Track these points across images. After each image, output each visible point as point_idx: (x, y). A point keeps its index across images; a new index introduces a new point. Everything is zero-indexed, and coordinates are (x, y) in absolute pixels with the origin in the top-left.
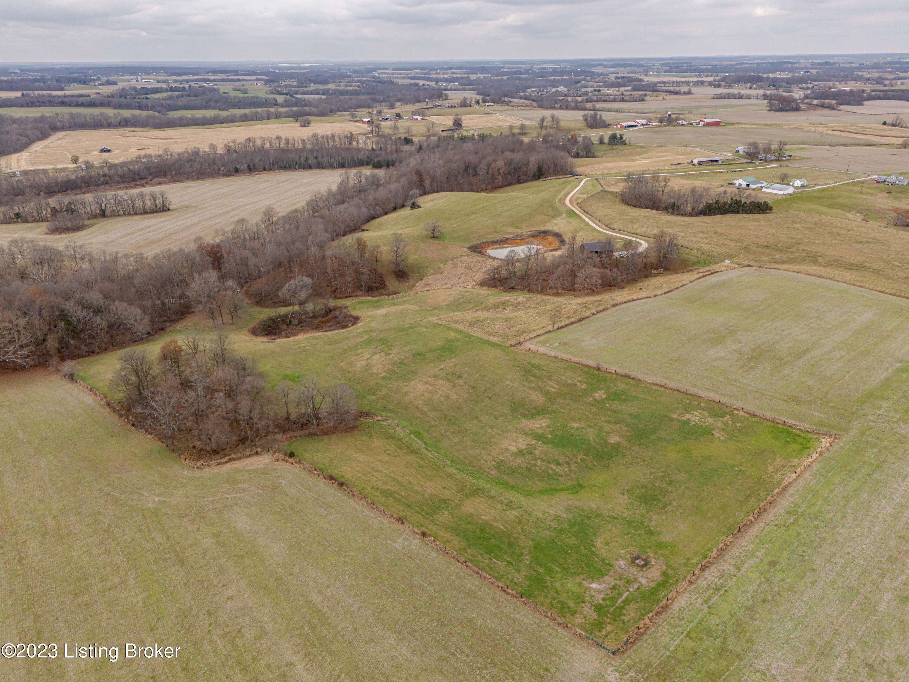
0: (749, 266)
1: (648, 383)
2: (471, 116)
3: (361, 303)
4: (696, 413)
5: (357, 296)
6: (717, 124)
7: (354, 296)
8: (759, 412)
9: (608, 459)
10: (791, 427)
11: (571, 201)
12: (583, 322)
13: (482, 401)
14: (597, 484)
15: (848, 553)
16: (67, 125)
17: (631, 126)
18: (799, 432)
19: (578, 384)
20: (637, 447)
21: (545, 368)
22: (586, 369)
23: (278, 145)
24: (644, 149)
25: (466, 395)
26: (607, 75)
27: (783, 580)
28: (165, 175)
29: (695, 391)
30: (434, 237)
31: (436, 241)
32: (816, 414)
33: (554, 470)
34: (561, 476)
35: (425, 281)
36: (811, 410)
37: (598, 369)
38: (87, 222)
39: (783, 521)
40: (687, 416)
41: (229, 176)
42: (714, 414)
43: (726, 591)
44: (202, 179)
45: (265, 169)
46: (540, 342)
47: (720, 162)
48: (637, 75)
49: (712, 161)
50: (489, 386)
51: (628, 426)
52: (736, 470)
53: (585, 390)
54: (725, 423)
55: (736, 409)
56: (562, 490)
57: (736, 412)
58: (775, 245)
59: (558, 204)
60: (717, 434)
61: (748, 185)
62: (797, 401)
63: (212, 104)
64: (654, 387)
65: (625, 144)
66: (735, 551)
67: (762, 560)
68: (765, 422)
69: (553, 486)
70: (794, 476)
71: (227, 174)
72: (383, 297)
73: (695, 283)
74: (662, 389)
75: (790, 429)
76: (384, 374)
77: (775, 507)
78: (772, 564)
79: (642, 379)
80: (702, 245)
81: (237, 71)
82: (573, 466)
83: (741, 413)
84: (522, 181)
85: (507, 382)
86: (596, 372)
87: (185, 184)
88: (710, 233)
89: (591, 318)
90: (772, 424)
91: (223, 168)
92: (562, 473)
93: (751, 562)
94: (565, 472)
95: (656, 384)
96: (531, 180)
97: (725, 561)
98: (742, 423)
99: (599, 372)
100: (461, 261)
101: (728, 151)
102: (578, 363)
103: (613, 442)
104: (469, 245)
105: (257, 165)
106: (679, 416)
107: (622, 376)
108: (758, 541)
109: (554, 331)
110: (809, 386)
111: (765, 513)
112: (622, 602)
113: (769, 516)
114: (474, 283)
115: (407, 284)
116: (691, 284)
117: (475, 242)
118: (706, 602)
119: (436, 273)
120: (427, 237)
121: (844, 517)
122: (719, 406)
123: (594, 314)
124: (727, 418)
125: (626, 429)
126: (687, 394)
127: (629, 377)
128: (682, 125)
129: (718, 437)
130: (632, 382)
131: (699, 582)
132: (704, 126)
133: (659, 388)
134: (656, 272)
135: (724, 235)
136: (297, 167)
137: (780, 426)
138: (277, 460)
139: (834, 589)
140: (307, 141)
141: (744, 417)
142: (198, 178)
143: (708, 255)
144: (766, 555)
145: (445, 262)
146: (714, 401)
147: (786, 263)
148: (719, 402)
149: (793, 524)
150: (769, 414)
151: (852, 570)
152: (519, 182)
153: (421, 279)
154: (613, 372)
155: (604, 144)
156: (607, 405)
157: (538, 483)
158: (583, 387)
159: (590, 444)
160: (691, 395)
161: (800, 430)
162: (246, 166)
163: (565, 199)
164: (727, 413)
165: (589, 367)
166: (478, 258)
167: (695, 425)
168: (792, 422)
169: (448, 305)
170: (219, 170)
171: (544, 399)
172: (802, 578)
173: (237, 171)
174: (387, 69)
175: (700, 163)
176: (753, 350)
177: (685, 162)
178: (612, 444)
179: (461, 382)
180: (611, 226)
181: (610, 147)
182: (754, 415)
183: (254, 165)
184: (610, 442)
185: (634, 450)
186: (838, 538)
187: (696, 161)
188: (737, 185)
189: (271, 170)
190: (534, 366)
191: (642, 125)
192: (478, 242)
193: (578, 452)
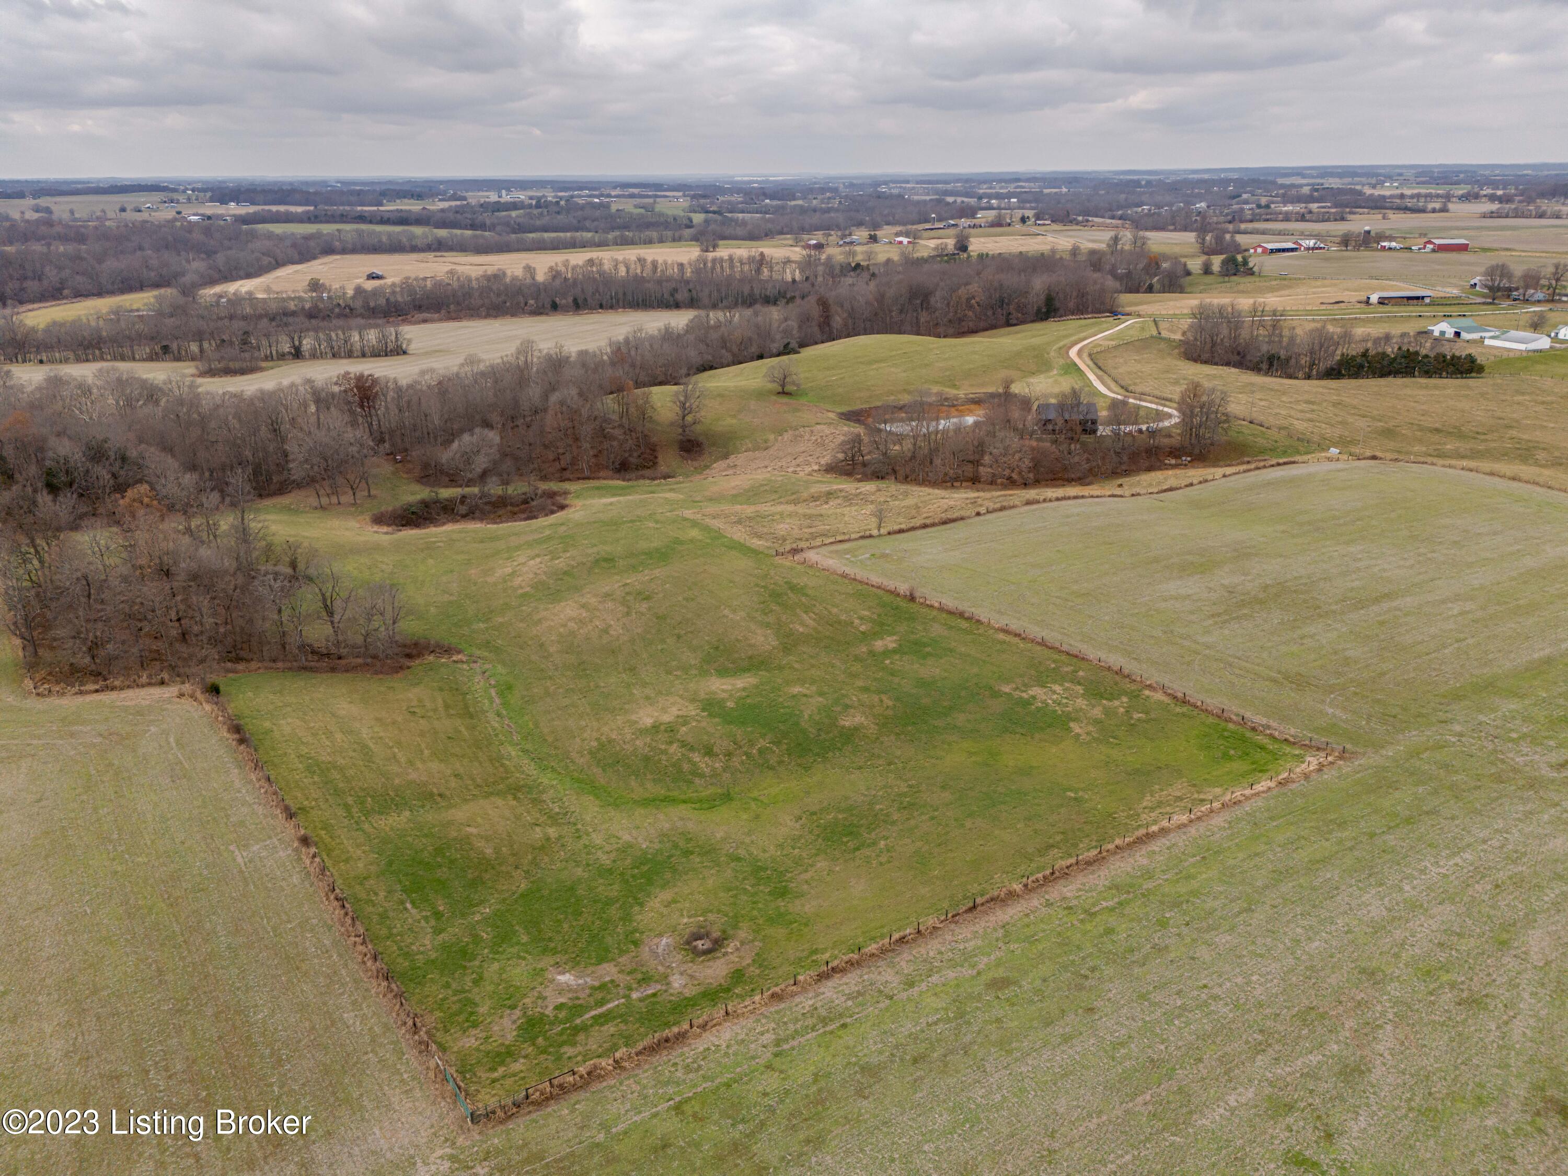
0: (1374, 458)
1: (993, 628)
2: (998, 239)
3: (598, 488)
4: (1057, 688)
5: (598, 478)
6: (1463, 248)
7: (593, 479)
8: (1196, 697)
9: (818, 754)
10: (1254, 729)
11: (1079, 353)
12: (948, 526)
13: (663, 641)
14: (761, 798)
15: (1205, 986)
16: (350, 246)
17: (1284, 250)
18: (1266, 741)
19: (857, 622)
20: (893, 737)
21: (810, 592)
22: (887, 598)
23: (639, 271)
24: (1285, 282)
25: (639, 631)
26: (1301, 186)
27: (998, 1020)
28: (438, 310)
29: (1078, 646)
30: (784, 393)
31: (785, 399)
32: (1331, 711)
33: (694, 764)
34: (702, 776)
35: (731, 460)
36: (1323, 701)
37: (912, 598)
38: (264, 364)
39: (1090, 901)
40: (1036, 691)
41: (540, 314)
42: (1095, 692)
43: (844, 1026)
44: (496, 317)
45: (601, 307)
46: (837, 552)
47: (1427, 300)
48: (1358, 187)
49: (1409, 298)
50: (690, 616)
51: (898, 699)
52: (1070, 798)
53: (863, 633)
54: (1107, 712)
55: (1150, 687)
56: (684, 802)
57: (1147, 692)
58: (1455, 427)
59: (1052, 354)
60: (1076, 727)
61: (1457, 334)
62: (1300, 682)
63: (588, 224)
64: (1001, 636)
65: (1252, 274)
66: (931, 948)
67: (979, 973)
68: (1203, 716)
69: (675, 793)
70: (1184, 818)
71: (538, 312)
72: (641, 482)
73: (1232, 478)
74: (1017, 640)
75: (1249, 734)
76: (528, 589)
77: (1093, 873)
78: (998, 984)
79: (985, 620)
80: (1296, 422)
81: (662, 185)
82: (736, 761)
83: (1159, 696)
84: (1015, 322)
85: (726, 612)
86: (903, 604)
87: (464, 323)
88: (1325, 404)
89: (969, 521)
90: (1216, 721)
91: (531, 302)
92: (707, 771)
93: (951, 974)
94: (714, 769)
95: (1006, 631)
96: (1033, 321)
97: (892, 965)
98: (1147, 713)
99: (911, 605)
100: (812, 432)
101: (1455, 286)
102: (879, 587)
103: (847, 724)
104: (844, 409)
105: (589, 300)
106: (1017, 689)
107: (950, 613)
108: (1000, 933)
109: (880, 536)
110: (1347, 659)
111: (1062, 881)
112: (592, 1017)
113: (1067, 890)
114: (816, 468)
115: (696, 464)
116: (1224, 480)
117: (858, 406)
118: (778, 1043)
119: (756, 448)
120: (770, 392)
121: (1249, 910)
122: (1118, 678)
123: (978, 514)
124: (1120, 704)
125: (890, 703)
126: (1060, 651)
127: (961, 615)
128: (1390, 249)
129: (1078, 735)
130: (964, 624)
131: (797, 999)
132: (1433, 251)
133: (1008, 638)
134: (1173, 462)
135: (1355, 408)
136: (655, 304)
137: (1231, 726)
138: (181, 695)
139: (1113, 1059)
140: (687, 266)
141: (1160, 702)
142: (488, 316)
143: (1298, 439)
144: (998, 965)
145: (780, 432)
146: (1109, 668)
147: (1463, 457)
148: (1119, 672)
149: (1112, 910)
150: (1213, 702)
151: (1187, 1024)
152: (1008, 324)
153: (726, 456)
154: (936, 605)
155: (1212, 273)
156: (887, 662)
157: (649, 785)
158: (863, 628)
159: (797, 724)
160: (1068, 654)
161: (1271, 736)
162: (570, 300)
163: (1070, 348)
164: (1126, 693)
165: (894, 593)
166: (846, 429)
167: (1038, 709)
168: (1260, 720)
169: (734, 496)
170: (526, 304)
171: (775, 643)
172: (1048, 1025)
173: (555, 307)
174: (908, 182)
175: (1382, 301)
176: (1266, 588)
177: (1353, 300)
178: (843, 727)
179: (644, 607)
180: (1131, 388)
181: (1221, 279)
182: (1185, 702)
183: (585, 300)
184: (842, 723)
185: (882, 743)
186: (1203, 953)
187: (1374, 298)
188: (1436, 334)
189: (612, 307)
190: (793, 588)
191: (1308, 249)
192: (864, 406)
193: (763, 736)
